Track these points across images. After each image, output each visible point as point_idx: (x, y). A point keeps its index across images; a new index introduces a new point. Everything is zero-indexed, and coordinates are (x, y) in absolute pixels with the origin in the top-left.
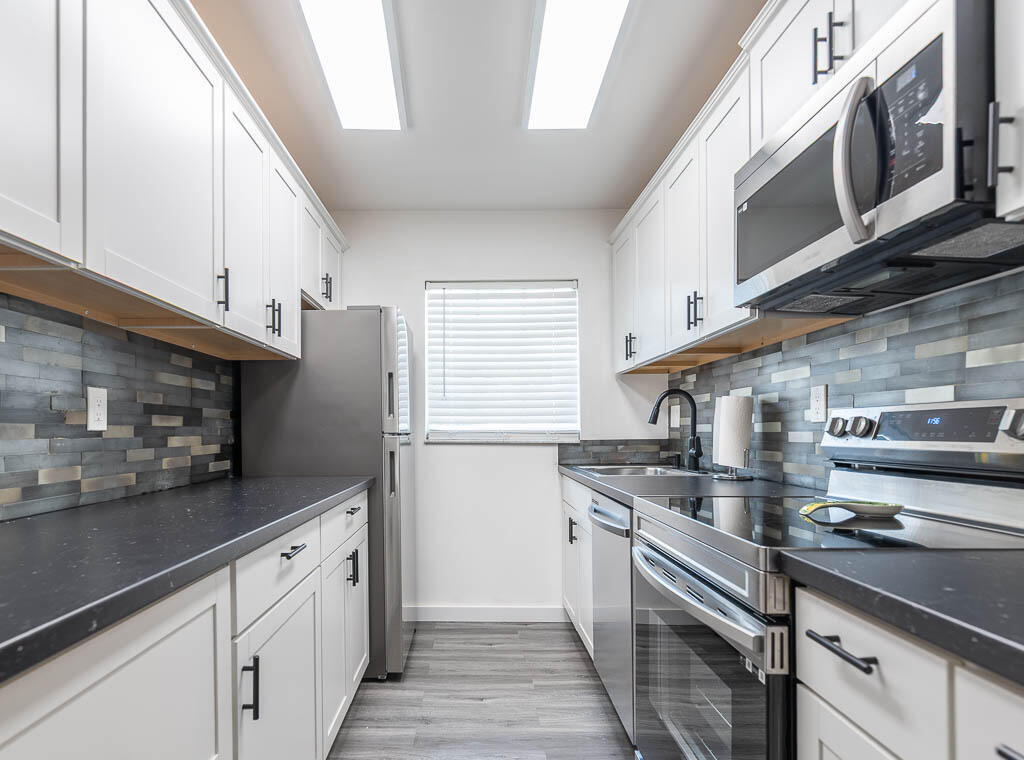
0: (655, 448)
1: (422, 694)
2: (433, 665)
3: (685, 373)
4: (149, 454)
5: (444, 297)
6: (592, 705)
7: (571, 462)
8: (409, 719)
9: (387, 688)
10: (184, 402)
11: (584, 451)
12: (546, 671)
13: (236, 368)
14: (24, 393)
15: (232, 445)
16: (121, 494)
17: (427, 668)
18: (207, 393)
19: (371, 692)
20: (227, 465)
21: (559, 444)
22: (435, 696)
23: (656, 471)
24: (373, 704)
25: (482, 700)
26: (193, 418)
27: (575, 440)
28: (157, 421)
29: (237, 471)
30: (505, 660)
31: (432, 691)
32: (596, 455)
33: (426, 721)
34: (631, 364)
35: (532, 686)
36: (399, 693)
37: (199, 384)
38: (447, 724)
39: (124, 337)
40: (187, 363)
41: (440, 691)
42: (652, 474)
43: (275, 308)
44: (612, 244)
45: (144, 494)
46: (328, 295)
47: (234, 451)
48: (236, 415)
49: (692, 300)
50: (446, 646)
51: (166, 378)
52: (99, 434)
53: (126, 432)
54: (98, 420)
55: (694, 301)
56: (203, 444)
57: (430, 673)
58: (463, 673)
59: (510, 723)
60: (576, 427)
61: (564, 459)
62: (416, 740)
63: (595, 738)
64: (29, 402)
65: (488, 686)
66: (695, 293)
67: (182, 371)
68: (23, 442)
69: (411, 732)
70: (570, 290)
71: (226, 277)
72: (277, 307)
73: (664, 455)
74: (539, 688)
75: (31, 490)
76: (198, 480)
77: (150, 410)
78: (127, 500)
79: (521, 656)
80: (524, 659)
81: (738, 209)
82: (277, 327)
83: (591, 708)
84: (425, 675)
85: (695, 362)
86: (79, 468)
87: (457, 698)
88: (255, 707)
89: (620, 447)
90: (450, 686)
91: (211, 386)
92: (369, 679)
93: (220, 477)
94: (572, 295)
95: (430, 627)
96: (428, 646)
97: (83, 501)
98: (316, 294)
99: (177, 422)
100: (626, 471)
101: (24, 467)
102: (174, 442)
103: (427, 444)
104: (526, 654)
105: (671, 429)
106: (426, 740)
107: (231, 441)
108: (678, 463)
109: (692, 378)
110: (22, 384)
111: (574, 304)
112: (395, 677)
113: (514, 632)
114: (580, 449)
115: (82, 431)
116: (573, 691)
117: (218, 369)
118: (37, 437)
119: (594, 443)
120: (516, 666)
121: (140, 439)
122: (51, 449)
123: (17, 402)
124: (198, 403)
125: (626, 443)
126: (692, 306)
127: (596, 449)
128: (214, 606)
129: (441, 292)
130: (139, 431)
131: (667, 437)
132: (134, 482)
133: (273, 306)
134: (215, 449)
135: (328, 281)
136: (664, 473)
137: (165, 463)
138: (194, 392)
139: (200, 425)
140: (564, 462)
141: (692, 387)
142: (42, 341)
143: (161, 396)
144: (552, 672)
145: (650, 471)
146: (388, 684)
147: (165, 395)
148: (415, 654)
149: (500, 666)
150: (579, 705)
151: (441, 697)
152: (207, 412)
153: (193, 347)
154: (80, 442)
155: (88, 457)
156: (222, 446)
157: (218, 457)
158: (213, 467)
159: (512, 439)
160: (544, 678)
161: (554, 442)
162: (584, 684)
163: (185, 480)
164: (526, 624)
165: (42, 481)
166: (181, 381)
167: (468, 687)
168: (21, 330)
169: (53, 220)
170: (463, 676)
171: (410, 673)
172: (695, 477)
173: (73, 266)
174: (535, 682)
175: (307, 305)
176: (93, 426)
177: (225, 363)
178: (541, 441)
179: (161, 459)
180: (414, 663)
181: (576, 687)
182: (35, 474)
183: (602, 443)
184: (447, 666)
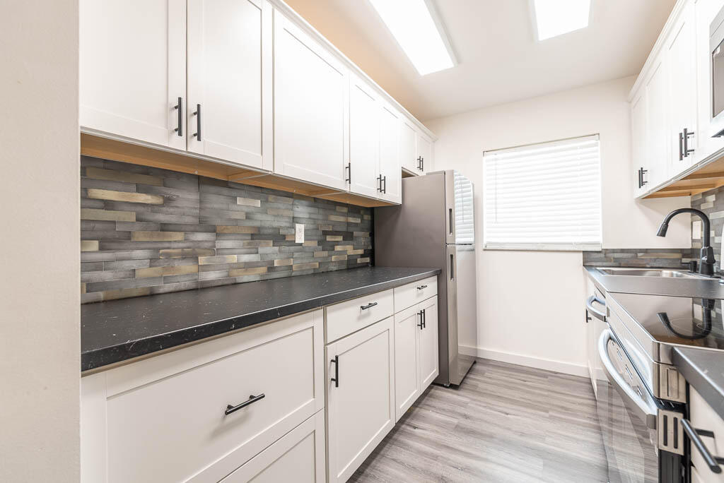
0: (678, 256)
1: (468, 400)
2: (481, 385)
3: (705, 194)
4: (325, 254)
5: (496, 159)
6: (594, 440)
7: (594, 264)
8: (456, 413)
9: (449, 392)
10: (344, 229)
11: (605, 257)
12: (562, 407)
13: (372, 211)
14: (269, 228)
15: (371, 250)
16: (312, 272)
17: (476, 386)
18: (356, 224)
19: (439, 392)
20: (368, 260)
21: (583, 252)
22: (476, 404)
23: (672, 275)
24: (439, 399)
25: (507, 414)
26: (348, 237)
27: (599, 249)
28: (329, 238)
29: (373, 263)
30: (533, 394)
31: (475, 400)
32: (616, 260)
33: (466, 417)
34: (645, 190)
35: (547, 415)
36: (455, 396)
37: (351, 220)
38: (479, 423)
39: (313, 200)
40: (345, 210)
41: (480, 401)
42: (668, 276)
43: (382, 180)
44: (630, 102)
45: (323, 272)
46: (421, 168)
47: (371, 253)
48: (372, 235)
49: (683, 136)
50: (494, 375)
51: (334, 218)
52: (301, 244)
53: (314, 244)
54: (300, 238)
55: (685, 136)
56: (354, 249)
57: (478, 390)
58: (499, 395)
59: (522, 434)
60: (599, 239)
61: (587, 262)
62: (457, 426)
63: (589, 465)
64: (270, 231)
65: (514, 407)
66: (685, 130)
67: (343, 214)
68: (269, 248)
69: (455, 421)
70: (594, 142)
71: (349, 167)
72: (383, 178)
73: (685, 260)
74: (551, 418)
75: (271, 268)
76: (351, 266)
77: (325, 233)
78: (314, 274)
79: (546, 393)
80: (547, 396)
81: (713, 53)
82: (383, 188)
83: (592, 443)
84: (475, 390)
85: (714, 185)
86: (292, 259)
87: (491, 409)
88: (336, 380)
89: (639, 255)
90: (489, 400)
91: (359, 221)
92: (436, 383)
93: (364, 266)
94: (596, 145)
95: (486, 362)
96: (482, 374)
97: (293, 274)
98: (412, 168)
99: (340, 238)
100: (650, 273)
101: (268, 259)
102: (338, 248)
103: (485, 250)
104: (550, 393)
105: (693, 241)
106: (462, 428)
107: (370, 248)
108: (694, 268)
109: (712, 198)
110: (267, 224)
111: (596, 151)
112: (454, 387)
113: (545, 376)
114: (602, 255)
115: (293, 243)
116: (581, 427)
117: (362, 212)
118: (273, 246)
119: (614, 251)
120: (539, 399)
121: (321, 247)
122: (280, 251)
123: (266, 232)
124: (351, 229)
125: (646, 251)
126: (683, 140)
127: (616, 255)
128: (313, 327)
129: (494, 157)
130: (320, 243)
131: (690, 247)
132: (318, 267)
133: (380, 178)
134: (361, 252)
135: (421, 160)
136: (681, 276)
137: (333, 258)
138: (349, 224)
139: (352, 240)
140: (587, 264)
141: (712, 206)
142: (276, 205)
143: (331, 226)
144: (567, 409)
145: (666, 273)
146: (449, 390)
147: (333, 226)
148: (472, 376)
149: (527, 396)
150: (582, 437)
151: (480, 406)
152: (355, 234)
153: (348, 202)
154: (292, 248)
155: (296, 255)
156: (365, 250)
157: (362, 256)
158: (359, 261)
159: (546, 248)
160: (561, 412)
161: (579, 250)
162: (590, 424)
163: (344, 267)
164: (557, 373)
165: (275, 265)
166: (342, 219)
167: (500, 404)
168: (267, 201)
169: (260, 155)
170: (499, 396)
171: (465, 386)
172: (707, 280)
173: (270, 173)
174: (551, 413)
175: (405, 175)
176: (297, 241)
177: (366, 209)
178: (567, 249)
179: (331, 256)
180: (468, 381)
181: (584, 425)
182: (273, 262)
183: (623, 251)
184: (490, 388)
